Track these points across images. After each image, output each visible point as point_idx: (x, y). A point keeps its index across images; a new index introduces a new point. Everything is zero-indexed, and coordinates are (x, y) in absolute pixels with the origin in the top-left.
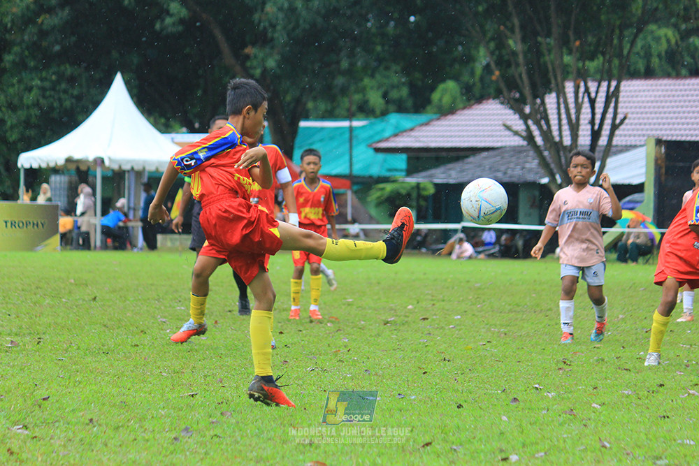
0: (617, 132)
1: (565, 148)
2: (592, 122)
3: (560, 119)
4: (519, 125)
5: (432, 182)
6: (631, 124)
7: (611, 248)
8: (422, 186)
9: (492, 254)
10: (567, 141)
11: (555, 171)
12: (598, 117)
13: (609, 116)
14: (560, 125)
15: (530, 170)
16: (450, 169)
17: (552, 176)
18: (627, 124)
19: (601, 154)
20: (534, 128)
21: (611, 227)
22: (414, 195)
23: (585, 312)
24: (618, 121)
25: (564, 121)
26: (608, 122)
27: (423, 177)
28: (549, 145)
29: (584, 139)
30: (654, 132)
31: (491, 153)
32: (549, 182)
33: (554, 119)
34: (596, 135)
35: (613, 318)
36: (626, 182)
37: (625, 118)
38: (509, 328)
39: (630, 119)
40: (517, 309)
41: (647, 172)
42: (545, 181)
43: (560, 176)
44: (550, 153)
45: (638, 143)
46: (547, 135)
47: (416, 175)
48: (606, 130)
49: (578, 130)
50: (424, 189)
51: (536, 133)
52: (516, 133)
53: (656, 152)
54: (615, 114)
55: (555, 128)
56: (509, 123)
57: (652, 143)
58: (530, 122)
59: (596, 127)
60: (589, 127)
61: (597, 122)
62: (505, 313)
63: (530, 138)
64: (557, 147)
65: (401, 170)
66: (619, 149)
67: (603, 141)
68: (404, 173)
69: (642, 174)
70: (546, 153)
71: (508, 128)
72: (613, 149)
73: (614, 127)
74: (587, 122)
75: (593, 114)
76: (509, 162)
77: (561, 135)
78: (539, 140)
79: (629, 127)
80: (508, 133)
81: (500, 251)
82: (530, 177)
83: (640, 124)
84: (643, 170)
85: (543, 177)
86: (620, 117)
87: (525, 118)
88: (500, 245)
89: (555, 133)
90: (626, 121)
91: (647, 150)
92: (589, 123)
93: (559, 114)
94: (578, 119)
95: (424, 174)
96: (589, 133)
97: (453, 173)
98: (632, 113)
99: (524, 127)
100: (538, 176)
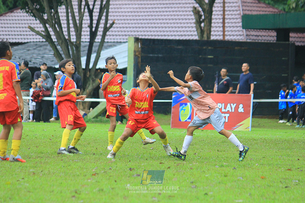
0: (108, 33)
1: (72, 43)
2: (91, 26)
3: (68, 24)
4: (39, 27)
6: (117, 28)
10: (73, 39)
12: (95, 22)
13: (103, 21)
14: (69, 28)
15: (47, 59)
18: (114, 28)
19: (97, 48)
20: (50, 29)
24: (108, 25)
25: (71, 25)
26: (102, 25)
28: (60, 42)
29: (85, 38)
30: (133, 33)
31: (20, 46)
33: (64, 24)
34: (93, 35)
37: (113, 23)
38: (36, 169)
39: (116, 24)
40: (41, 155)
41: (128, 61)
44: (61, 47)
45: (122, 41)
46: (59, 34)
48: (100, 31)
49: (81, 31)
51: (52, 33)
52: (38, 33)
53: (135, 47)
54: (107, 20)
55: (65, 30)
56: (32, 26)
57: (132, 40)
58: (47, 26)
59: (94, 29)
60: (88, 29)
61: (94, 26)
62: (33, 158)
63: (48, 37)
64: (66, 43)
66: (110, 44)
67: (98, 39)
69: (125, 62)
70: (59, 47)
71: (32, 29)
72: (105, 45)
73: (106, 29)
74: (87, 25)
75: (91, 20)
76: (33, 53)
77: (69, 35)
78: (54, 38)
79: (116, 29)
80: (31, 33)
83: (124, 27)
84: (126, 59)
85: (56, 64)
86: (110, 22)
87: (44, 22)
89: (65, 33)
90: (114, 25)
91: (128, 45)
92: (89, 26)
93: (68, 20)
94: (81, 24)
96: (89, 33)
98: (118, 20)
99: (43, 29)
100: (53, 63)
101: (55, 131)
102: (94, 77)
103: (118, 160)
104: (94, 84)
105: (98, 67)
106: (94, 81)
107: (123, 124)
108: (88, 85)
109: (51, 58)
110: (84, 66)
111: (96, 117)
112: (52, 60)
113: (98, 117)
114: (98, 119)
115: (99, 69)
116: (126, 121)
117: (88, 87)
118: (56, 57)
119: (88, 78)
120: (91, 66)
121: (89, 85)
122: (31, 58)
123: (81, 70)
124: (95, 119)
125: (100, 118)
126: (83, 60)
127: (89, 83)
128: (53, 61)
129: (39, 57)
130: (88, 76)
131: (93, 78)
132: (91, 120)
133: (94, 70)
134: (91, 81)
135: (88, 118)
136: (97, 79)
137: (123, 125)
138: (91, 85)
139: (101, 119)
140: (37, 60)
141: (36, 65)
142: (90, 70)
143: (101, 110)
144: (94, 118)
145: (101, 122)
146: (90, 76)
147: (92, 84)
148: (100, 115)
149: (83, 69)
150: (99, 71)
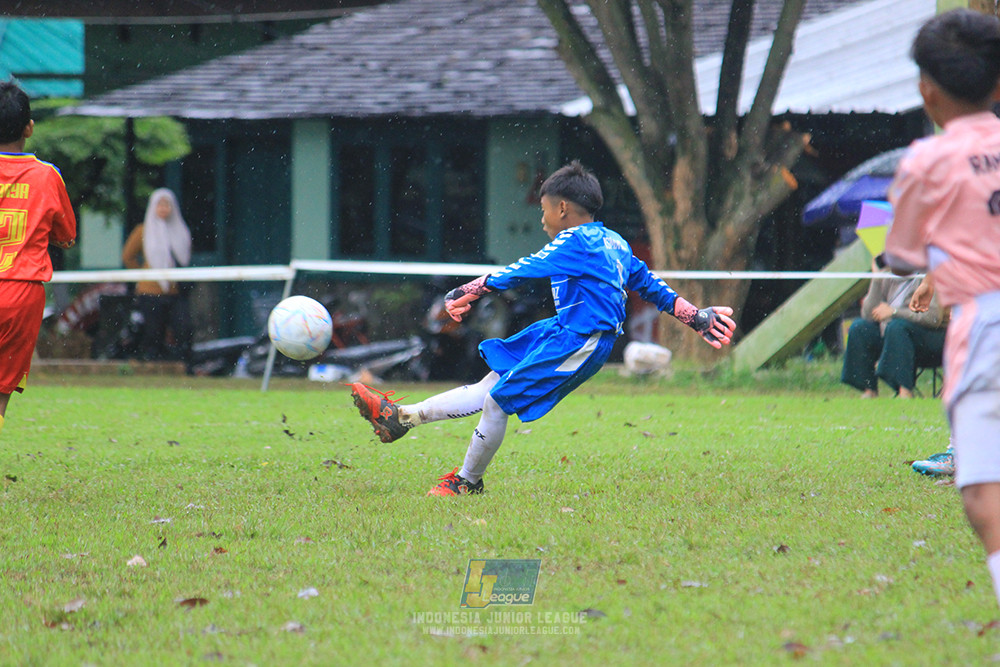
5: (178, 119)
7: (813, 343)
8: (141, 132)
9: (401, 367)
11: (614, 72)
15: (526, 70)
16: (244, 71)
17: (604, 86)
19: (775, 11)
21: (817, 269)
22: (117, 163)
23: (754, 567)
27: (147, 101)
32: (595, 109)
35: (855, 586)
36: (865, 106)
42: (580, 107)
43: (630, 90)
44: (596, 11)
47: (118, 94)
50: (154, 143)
65: (67, 77)
68: (77, 87)
76: (454, 45)
81: (425, 356)
82: (525, 97)
85: (572, 96)
88: (426, 336)
95: (149, 89)
97: (254, 84)
100: (553, 90)
101: (575, 433)
102: (761, 159)
103: (909, 580)
104: (762, 197)
105: (779, 107)
106: (760, 177)
107: (921, 395)
108: (730, 201)
109: (542, 65)
110: (708, 105)
111: (779, 360)
112: (547, 75)
113: (788, 362)
114: (788, 374)
115: (789, 116)
116: (931, 382)
117: (734, 208)
118: (569, 61)
119: (733, 165)
120: (745, 101)
121: (739, 197)
122: (444, 67)
123: (694, 126)
124: (773, 373)
125: (795, 364)
126: (707, 71)
127: (735, 187)
128: (551, 80)
129: (483, 64)
130: (731, 153)
131: (755, 165)
132: (754, 375)
133: (764, 121)
134: (748, 178)
135: (738, 368)
136: (776, 169)
137: (917, 399)
138: (747, 200)
139: (804, 371)
140: (475, 76)
141: (467, 105)
142: (742, 120)
143: (801, 325)
144: (766, 365)
145: (804, 384)
146: (741, 151)
147: (754, 195)
148: (798, 353)
149: (707, 119)
150: (787, 126)
